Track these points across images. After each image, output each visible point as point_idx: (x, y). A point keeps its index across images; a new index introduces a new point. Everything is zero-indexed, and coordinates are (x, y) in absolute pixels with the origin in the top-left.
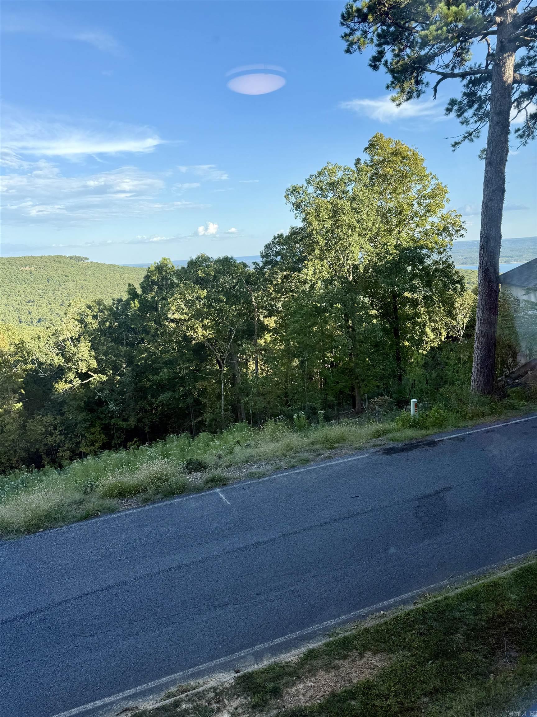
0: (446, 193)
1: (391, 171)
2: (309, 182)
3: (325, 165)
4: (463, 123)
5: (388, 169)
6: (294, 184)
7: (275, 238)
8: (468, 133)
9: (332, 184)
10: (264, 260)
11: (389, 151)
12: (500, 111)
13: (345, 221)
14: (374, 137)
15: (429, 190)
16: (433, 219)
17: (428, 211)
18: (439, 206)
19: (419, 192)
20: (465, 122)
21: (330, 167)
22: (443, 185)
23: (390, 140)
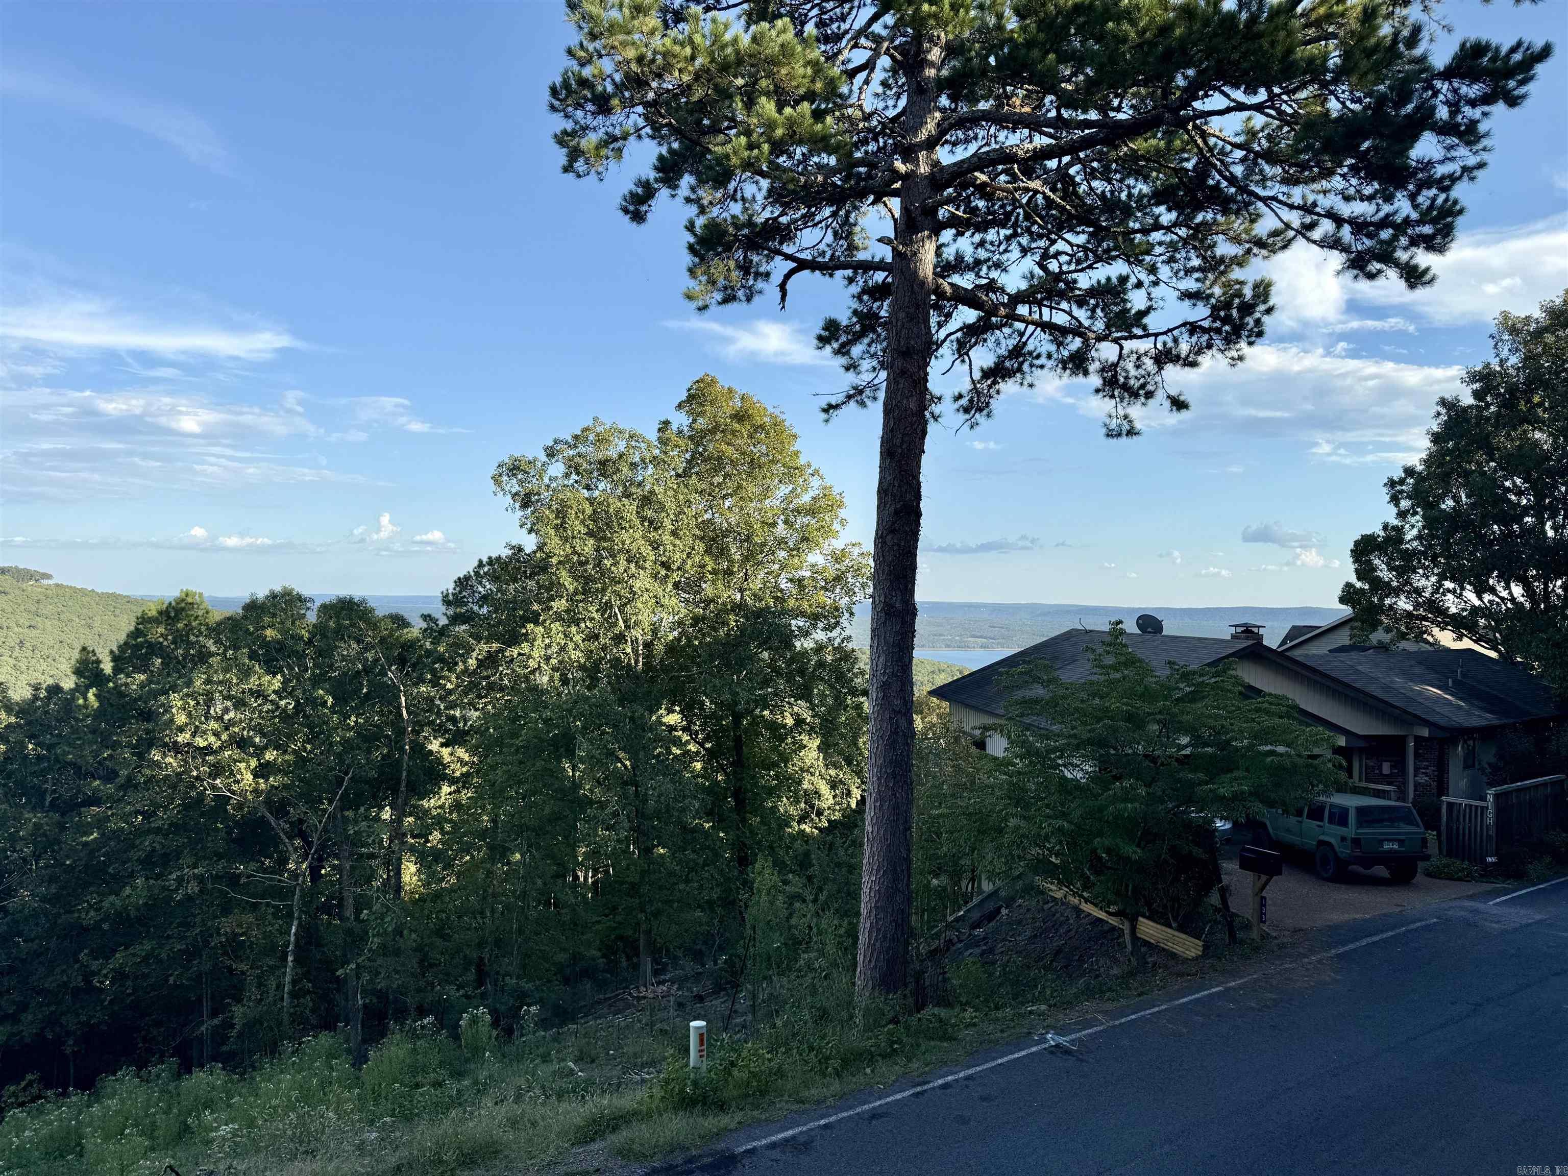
0: (840, 506)
1: (730, 451)
2: (551, 453)
3: (590, 423)
4: (847, 369)
5: (724, 447)
6: (517, 454)
7: (481, 564)
8: (854, 388)
9: (603, 463)
10: (450, 612)
11: (729, 411)
12: (908, 348)
13: (623, 543)
14: (698, 382)
15: (806, 499)
16: (815, 558)
17: (805, 539)
18: (827, 532)
19: (786, 499)
20: (851, 367)
21: (598, 429)
22: (836, 490)
23: (730, 390)
